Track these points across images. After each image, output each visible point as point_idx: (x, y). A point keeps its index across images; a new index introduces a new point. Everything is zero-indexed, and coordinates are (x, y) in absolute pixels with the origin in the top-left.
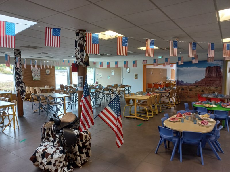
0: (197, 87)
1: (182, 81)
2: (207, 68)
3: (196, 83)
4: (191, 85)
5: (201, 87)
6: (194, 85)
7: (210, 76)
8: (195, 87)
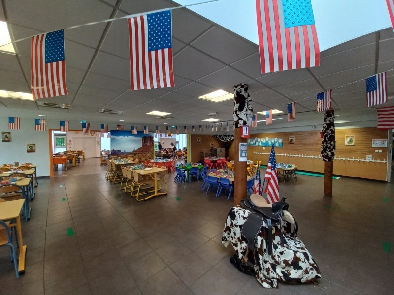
0: (135, 155)
1: (119, 151)
2: (143, 138)
3: (134, 151)
4: (129, 154)
5: (139, 155)
6: (133, 154)
7: (146, 145)
8: (133, 155)
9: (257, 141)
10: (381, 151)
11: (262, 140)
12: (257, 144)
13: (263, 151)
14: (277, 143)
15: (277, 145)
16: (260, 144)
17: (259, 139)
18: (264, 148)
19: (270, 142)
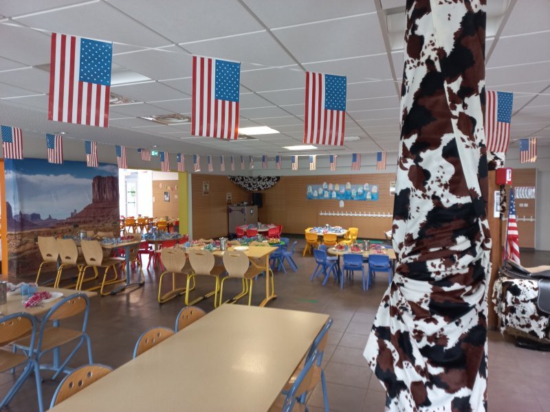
0: (76, 226)
1: (36, 216)
2: (94, 179)
3: (74, 218)
4: (61, 223)
5: (87, 225)
6: (70, 224)
7: (101, 199)
9: (326, 190)
10: (526, 205)
11: (337, 188)
12: (327, 195)
13: (340, 210)
14: (369, 193)
15: (369, 197)
16: (334, 195)
17: (331, 186)
18: (342, 204)
19: (354, 193)
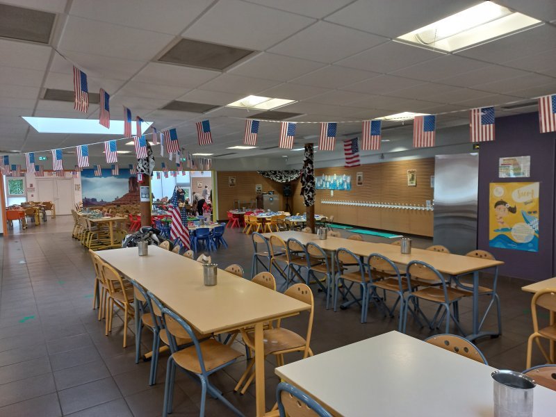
0: (119, 206)
1: (94, 200)
2: (130, 179)
3: (117, 200)
4: (109, 204)
5: (125, 206)
6: (115, 204)
7: (135, 191)
8: (115, 206)
9: (324, 181)
11: (329, 178)
12: (324, 185)
13: (330, 198)
14: (345, 184)
15: (345, 187)
16: (328, 185)
17: (326, 178)
18: (332, 193)
19: (338, 183)
